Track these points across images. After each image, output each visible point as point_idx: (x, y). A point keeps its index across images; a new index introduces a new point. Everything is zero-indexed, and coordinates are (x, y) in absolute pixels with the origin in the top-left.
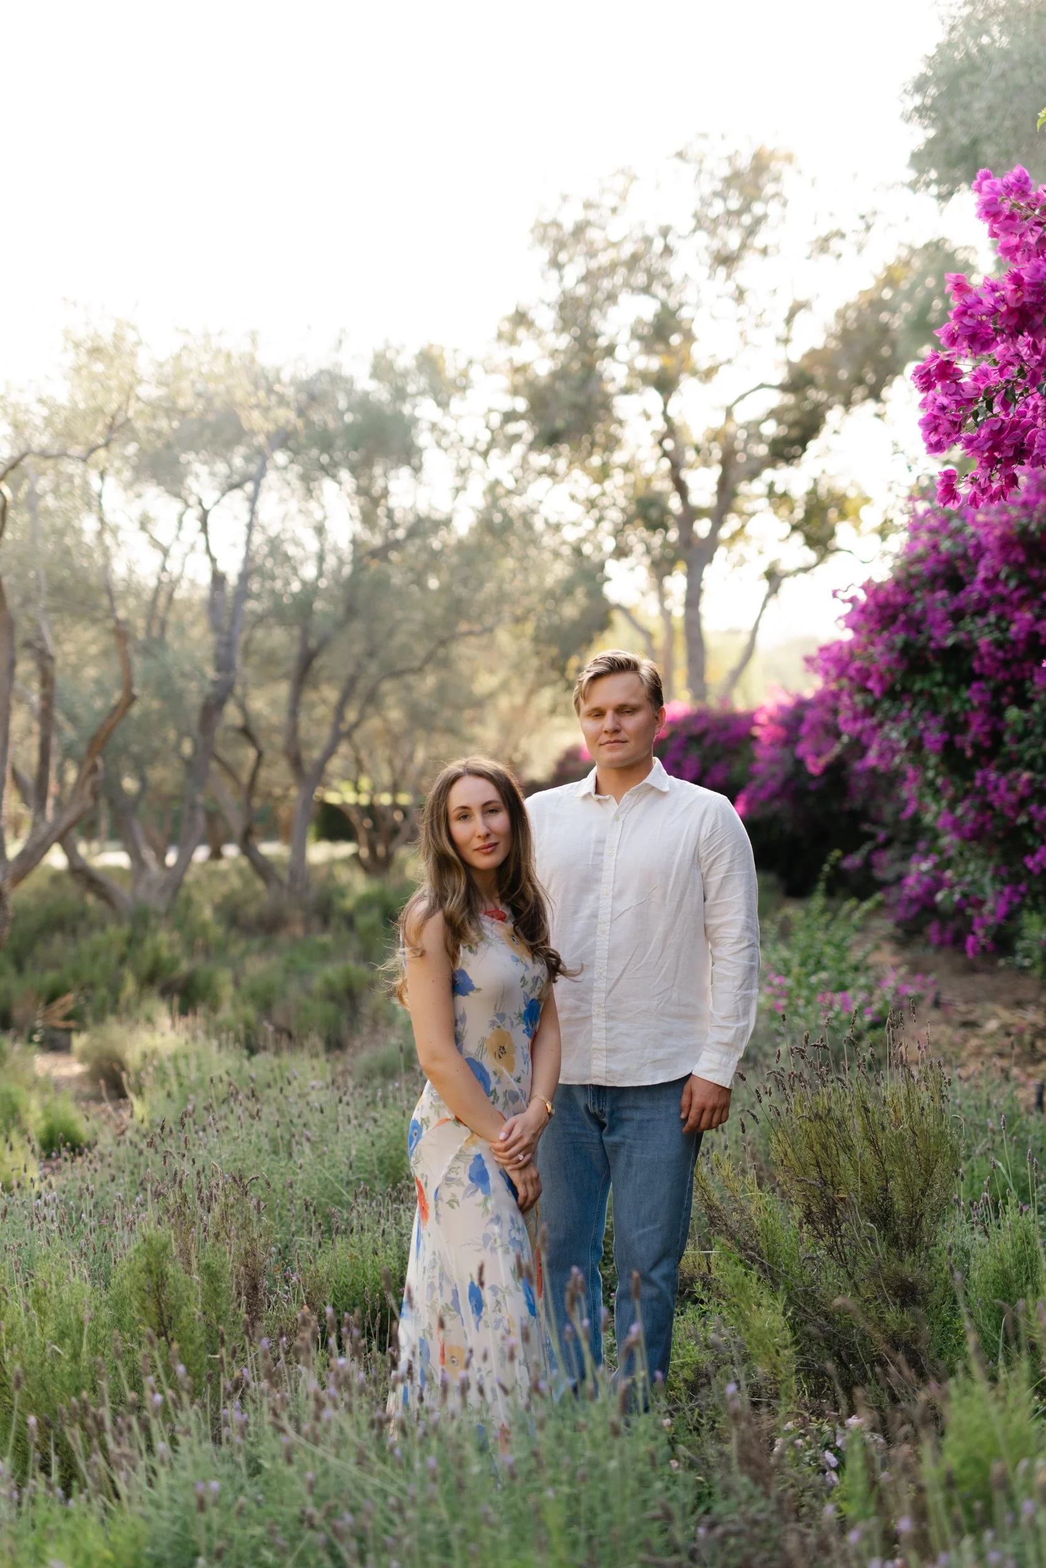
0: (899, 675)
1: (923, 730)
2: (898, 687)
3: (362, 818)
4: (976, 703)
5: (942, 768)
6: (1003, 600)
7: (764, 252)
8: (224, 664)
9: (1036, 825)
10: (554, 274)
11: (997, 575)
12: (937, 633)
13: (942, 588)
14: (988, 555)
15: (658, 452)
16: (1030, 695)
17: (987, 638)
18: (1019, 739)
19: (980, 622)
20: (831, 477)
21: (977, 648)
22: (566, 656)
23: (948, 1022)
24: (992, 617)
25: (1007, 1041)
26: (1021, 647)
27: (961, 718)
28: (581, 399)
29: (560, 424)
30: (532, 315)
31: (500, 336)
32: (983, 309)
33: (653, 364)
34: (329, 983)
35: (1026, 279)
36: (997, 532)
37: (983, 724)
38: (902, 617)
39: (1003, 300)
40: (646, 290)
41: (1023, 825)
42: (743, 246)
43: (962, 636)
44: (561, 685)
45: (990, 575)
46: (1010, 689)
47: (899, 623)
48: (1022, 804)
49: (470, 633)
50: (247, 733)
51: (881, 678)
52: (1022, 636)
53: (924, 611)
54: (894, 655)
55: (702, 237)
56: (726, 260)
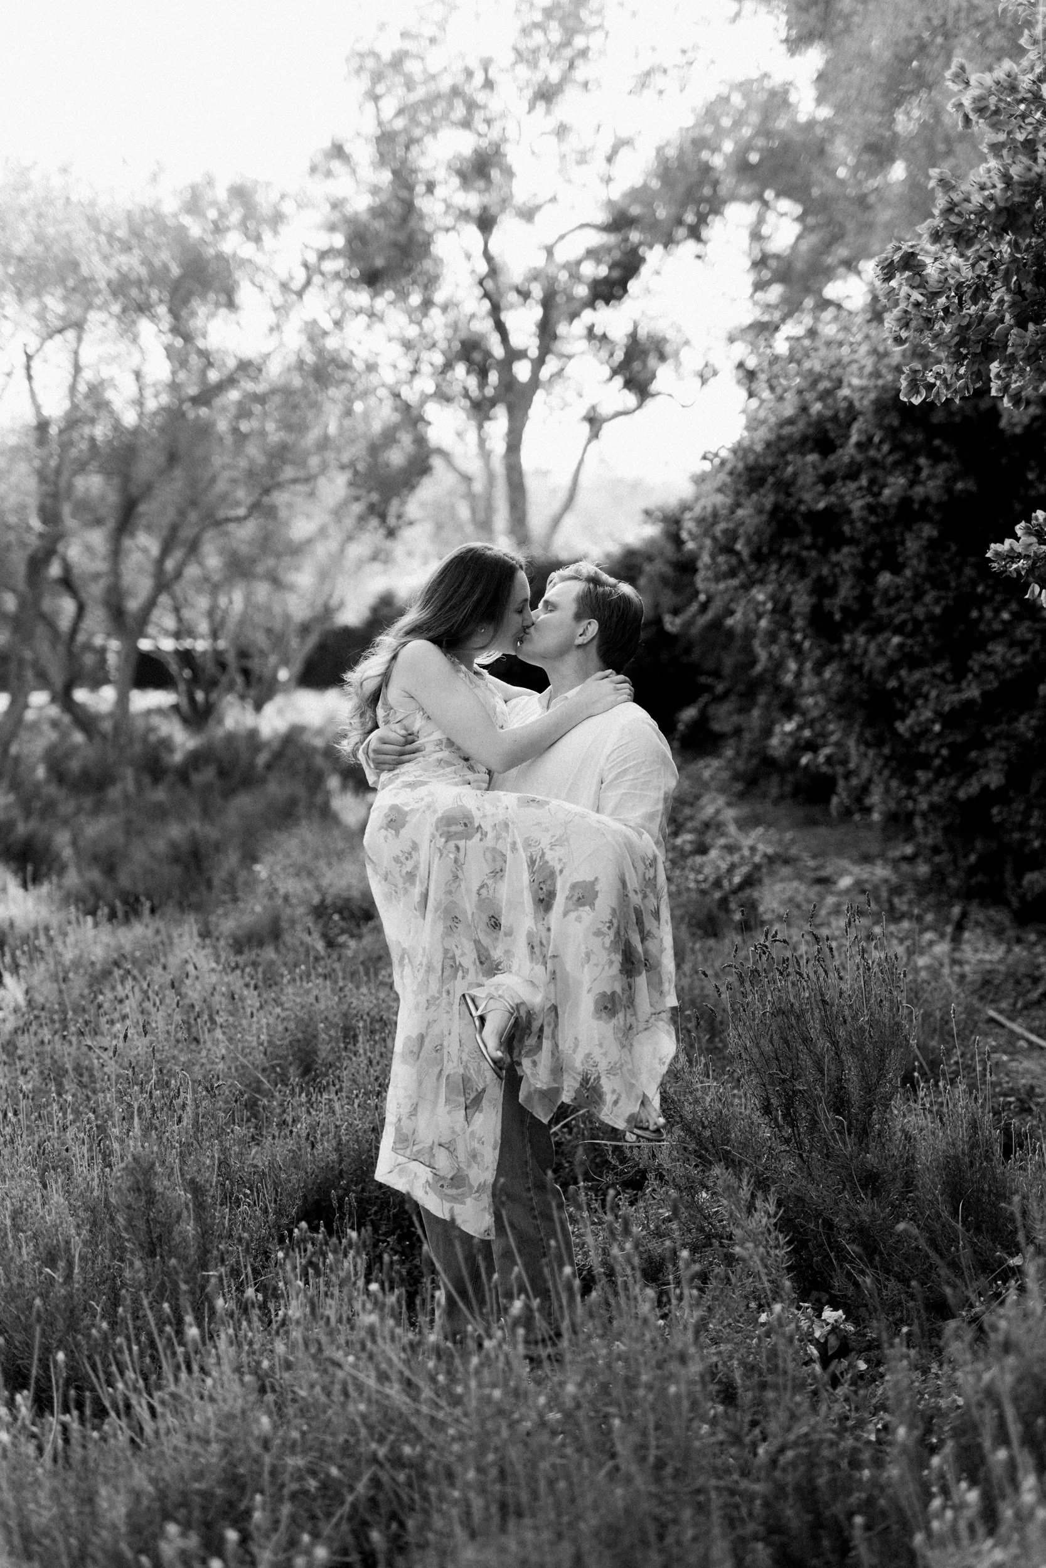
0: (767, 536)
1: (791, 593)
2: (765, 550)
3: (181, 669)
4: (846, 567)
5: (809, 631)
6: (874, 463)
7: (586, 85)
8: (50, 515)
9: (906, 690)
10: (370, 106)
11: (870, 439)
12: (807, 496)
13: (812, 451)
14: (861, 419)
15: (479, 292)
16: (901, 559)
17: (859, 503)
18: (889, 603)
19: (852, 486)
20: (652, 319)
21: (848, 512)
22: (386, 500)
23: (800, 877)
24: (864, 481)
25: (862, 898)
26: (893, 511)
27: (830, 581)
28: (402, 237)
29: (379, 262)
30: (348, 148)
31: (313, 169)
32: (970, 207)
33: (472, 201)
34: (173, 845)
35: (1016, 178)
36: (873, 396)
37: (853, 587)
38: (771, 480)
39: (991, 198)
40: (466, 124)
41: (893, 689)
42: (565, 79)
43: (833, 499)
44: (382, 532)
45: (864, 439)
46: (879, 553)
47: (768, 486)
48: (892, 668)
49: (295, 481)
50: (67, 583)
51: (749, 542)
52: (895, 500)
53: (795, 475)
54: (764, 517)
55: (522, 71)
56: (546, 95)
